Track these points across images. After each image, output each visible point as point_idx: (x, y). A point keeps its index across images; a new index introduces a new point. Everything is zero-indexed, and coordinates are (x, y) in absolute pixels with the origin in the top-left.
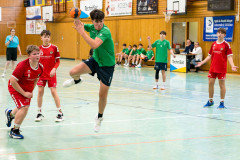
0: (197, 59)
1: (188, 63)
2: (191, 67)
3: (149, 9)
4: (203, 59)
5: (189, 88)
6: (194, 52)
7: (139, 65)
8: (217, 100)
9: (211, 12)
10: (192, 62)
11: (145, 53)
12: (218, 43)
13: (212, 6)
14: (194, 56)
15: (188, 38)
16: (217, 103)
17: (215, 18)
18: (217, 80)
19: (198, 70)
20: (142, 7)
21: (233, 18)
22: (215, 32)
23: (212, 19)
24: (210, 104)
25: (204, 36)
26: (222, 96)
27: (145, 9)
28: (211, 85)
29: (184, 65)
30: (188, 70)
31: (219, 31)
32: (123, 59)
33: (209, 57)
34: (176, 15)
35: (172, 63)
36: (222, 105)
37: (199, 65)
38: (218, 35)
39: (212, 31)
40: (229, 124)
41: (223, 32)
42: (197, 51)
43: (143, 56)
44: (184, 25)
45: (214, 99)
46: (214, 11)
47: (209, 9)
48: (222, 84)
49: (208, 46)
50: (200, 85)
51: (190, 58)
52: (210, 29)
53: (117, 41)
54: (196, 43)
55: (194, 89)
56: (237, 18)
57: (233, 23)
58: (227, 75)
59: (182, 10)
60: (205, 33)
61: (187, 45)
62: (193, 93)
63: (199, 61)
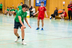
0: (33, 13)
1: (30, 14)
2: (31, 16)
4: (36, 12)
5: (30, 23)
6: (32, 10)
7: (13, 15)
8: (41, 27)
10: (32, 14)
11: (15, 11)
14: (32, 12)
16: (40, 29)
18: (41, 20)
19: (34, 16)
22: (40, 3)
24: (38, 29)
25: (36, 5)
26: (43, 26)
28: (39, 22)
29: (29, 15)
30: (30, 17)
31: (42, 3)
32: (7, 13)
36: (42, 29)
39: (39, 3)
41: (43, 3)
42: (33, 10)
43: (14, 12)
45: (39, 27)
49: (37, 8)
50: (35, 22)
51: (31, 12)
53: (5, 6)
54: (33, 7)
60: (36, 3)
61: (30, 8)
62: (32, 25)
63: (34, 13)
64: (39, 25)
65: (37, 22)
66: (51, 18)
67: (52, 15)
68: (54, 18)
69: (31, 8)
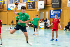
1: (45, 26)
3: (32, 7)
4: (50, 24)
5: (45, 34)
6: (47, 22)
7: (28, 27)
8: (55, 38)
9: (53, 8)
10: (46, 25)
11: (30, 22)
12: (55, 19)
13: (53, 6)
14: (47, 23)
15: (45, 17)
16: (55, 40)
17: (54, 10)
18: (55, 31)
19: (48, 28)
20: (29, 6)
21: (60, 10)
22: (54, 15)
23: (53, 10)
24: (52, 40)
27: (30, 7)
28: (53, 33)
29: (44, 26)
30: (45, 28)
33: (52, 24)
34: (41, 9)
35: (39, 26)
36: (57, 40)
37: (49, 26)
38: (55, 16)
39: (53, 15)
40: (59, 46)
41: (57, 15)
42: (48, 22)
43: (30, 23)
44: (44, 13)
46: (54, 8)
47: (52, 7)
48: (57, 33)
49: (52, 20)
50: (49, 33)
51: (46, 24)
52: (52, 14)
55: (47, 35)
56: (62, 10)
57: (60, 12)
58: (58, 30)
59: (43, 7)
62: (47, 36)
63: (49, 25)
64: (53, 36)
65: (51, 34)
66: (65, 30)
67: (66, 27)
68: (68, 30)
69: (46, 20)
